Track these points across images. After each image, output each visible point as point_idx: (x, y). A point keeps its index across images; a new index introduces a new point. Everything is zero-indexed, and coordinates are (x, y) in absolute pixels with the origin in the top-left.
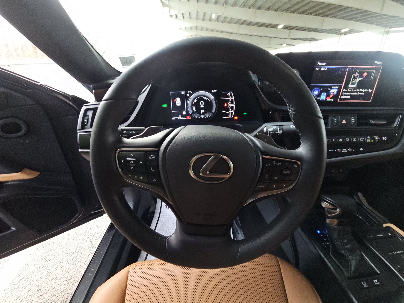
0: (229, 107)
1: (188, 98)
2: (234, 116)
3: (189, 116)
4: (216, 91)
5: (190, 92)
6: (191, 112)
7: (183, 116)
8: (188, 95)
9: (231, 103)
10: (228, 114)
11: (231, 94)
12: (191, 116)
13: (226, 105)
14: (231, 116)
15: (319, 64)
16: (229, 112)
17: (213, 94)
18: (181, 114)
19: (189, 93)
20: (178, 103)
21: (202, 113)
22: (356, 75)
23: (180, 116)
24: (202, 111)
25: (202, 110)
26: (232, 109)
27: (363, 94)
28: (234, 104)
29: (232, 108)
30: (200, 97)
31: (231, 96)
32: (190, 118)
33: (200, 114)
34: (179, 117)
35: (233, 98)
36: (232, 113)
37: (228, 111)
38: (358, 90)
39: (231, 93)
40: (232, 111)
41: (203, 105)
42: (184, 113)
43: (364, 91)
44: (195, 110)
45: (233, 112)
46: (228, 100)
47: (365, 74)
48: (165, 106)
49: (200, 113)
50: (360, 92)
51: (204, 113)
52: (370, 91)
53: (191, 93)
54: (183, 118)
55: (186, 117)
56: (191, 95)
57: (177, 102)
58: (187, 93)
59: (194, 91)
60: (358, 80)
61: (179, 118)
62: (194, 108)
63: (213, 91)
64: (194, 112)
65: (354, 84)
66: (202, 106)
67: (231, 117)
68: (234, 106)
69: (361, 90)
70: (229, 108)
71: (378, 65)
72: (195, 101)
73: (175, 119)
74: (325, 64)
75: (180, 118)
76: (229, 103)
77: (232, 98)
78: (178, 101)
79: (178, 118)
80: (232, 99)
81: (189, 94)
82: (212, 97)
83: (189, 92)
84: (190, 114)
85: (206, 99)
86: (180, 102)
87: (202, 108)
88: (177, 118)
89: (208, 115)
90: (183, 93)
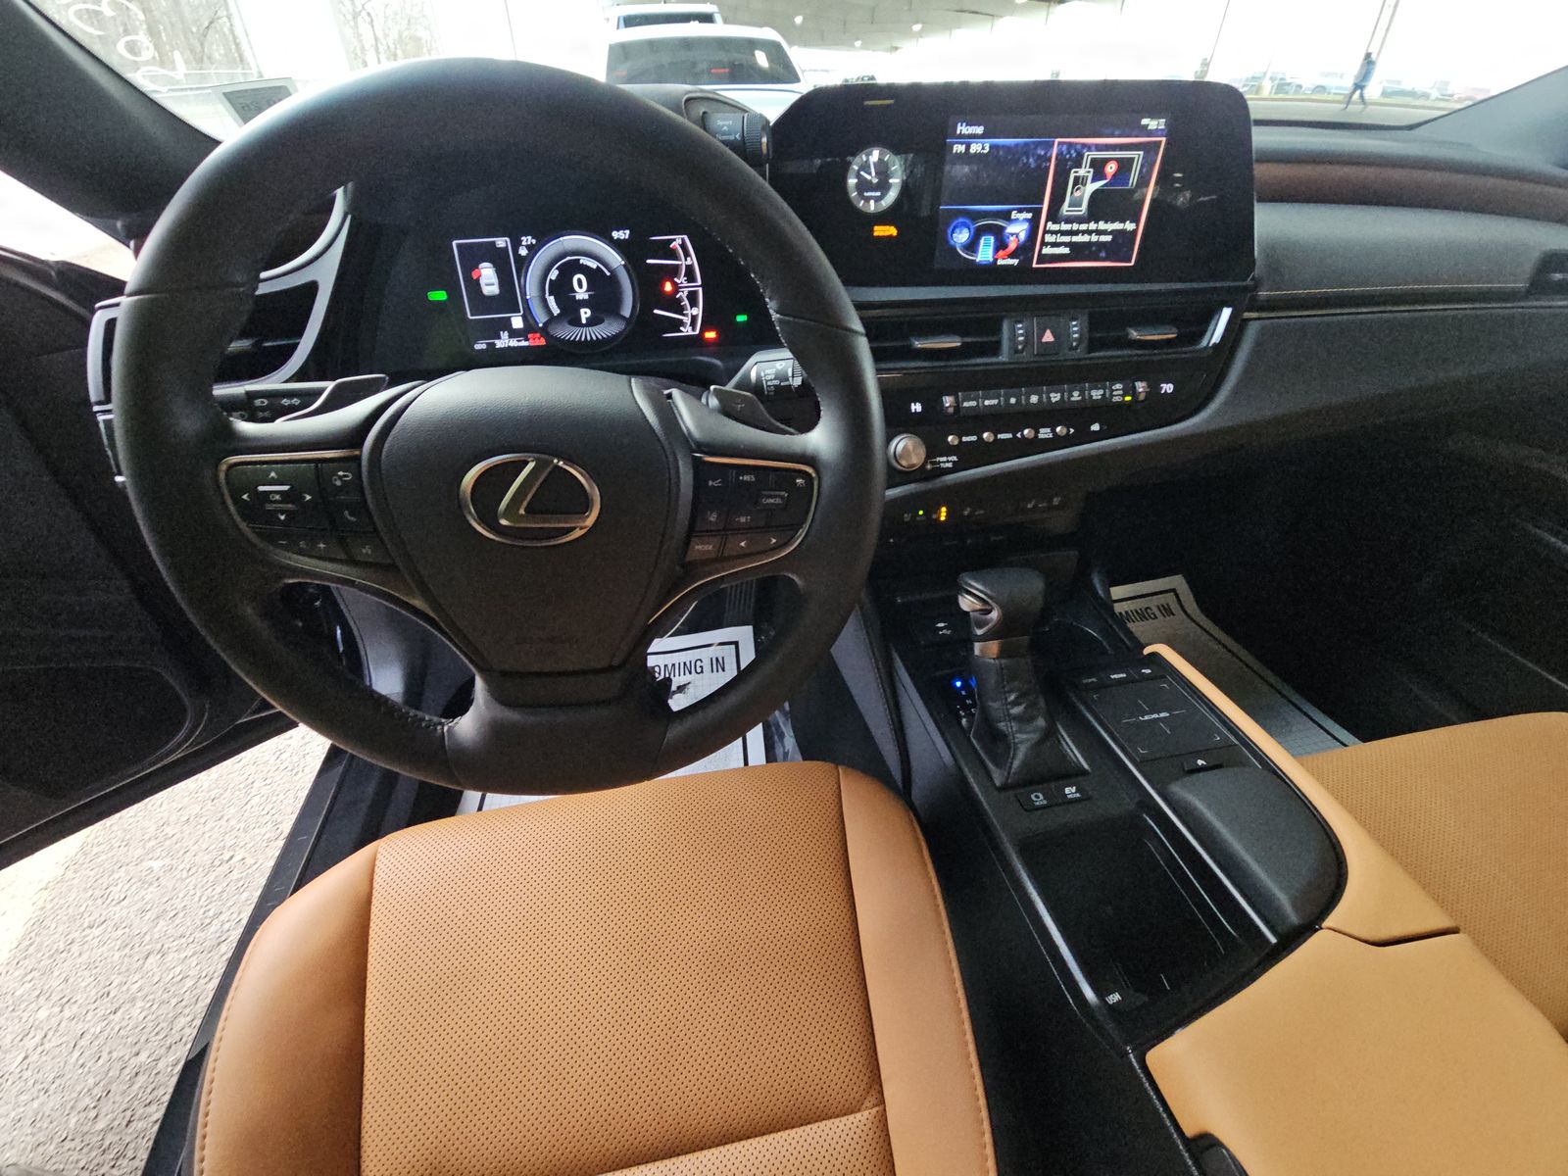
0: (683, 294)
1: (523, 264)
2: (703, 330)
3: (538, 335)
4: (628, 232)
5: (529, 238)
6: (541, 319)
7: (514, 334)
8: (523, 252)
9: (689, 281)
10: (681, 323)
11: (683, 246)
12: (544, 331)
13: (668, 287)
14: (694, 330)
15: (963, 129)
16: (684, 315)
17: (618, 245)
18: (506, 325)
19: (523, 243)
20: (487, 285)
21: (584, 321)
22: (1082, 172)
23: (505, 335)
24: (585, 314)
25: (582, 311)
26: (693, 303)
27: (1108, 238)
28: (700, 283)
29: (692, 298)
30: (568, 258)
31: (687, 254)
32: (542, 342)
33: (580, 324)
34: (499, 338)
35: (693, 260)
36: (694, 318)
37: (680, 310)
38: (1092, 226)
39: (683, 240)
40: (695, 311)
41: (587, 291)
42: (517, 322)
43: (1110, 227)
44: (556, 311)
45: (697, 315)
46: (675, 270)
47: (1111, 169)
48: (439, 296)
49: (576, 321)
50: (1099, 232)
51: (591, 322)
52: (1130, 226)
53: (534, 241)
54: (514, 343)
55: (527, 339)
56: (533, 250)
57: (483, 282)
58: (516, 244)
59: (543, 237)
60: (1091, 187)
61: (499, 344)
62: (551, 300)
63: (615, 235)
64: (552, 319)
65: (1076, 203)
66: (582, 294)
67: (691, 333)
68: (700, 289)
69: (1102, 225)
70: (680, 300)
71: (1150, 133)
72: (554, 274)
73: (484, 346)
74: (979, 130)
75: (504, 341)
76: (681, 280)
77: (689, 259)
78: (488, 277)
79: (497, 341)
80: (689, 262)
81: (528, 247)
82: (616, 259)
83: (527, 240)
84: (541, 325)
85: (593, 264)
86: (495, 280)
87: (583, 303)
88: (494, 344)
89: (608, 329)
90: (501, 242)
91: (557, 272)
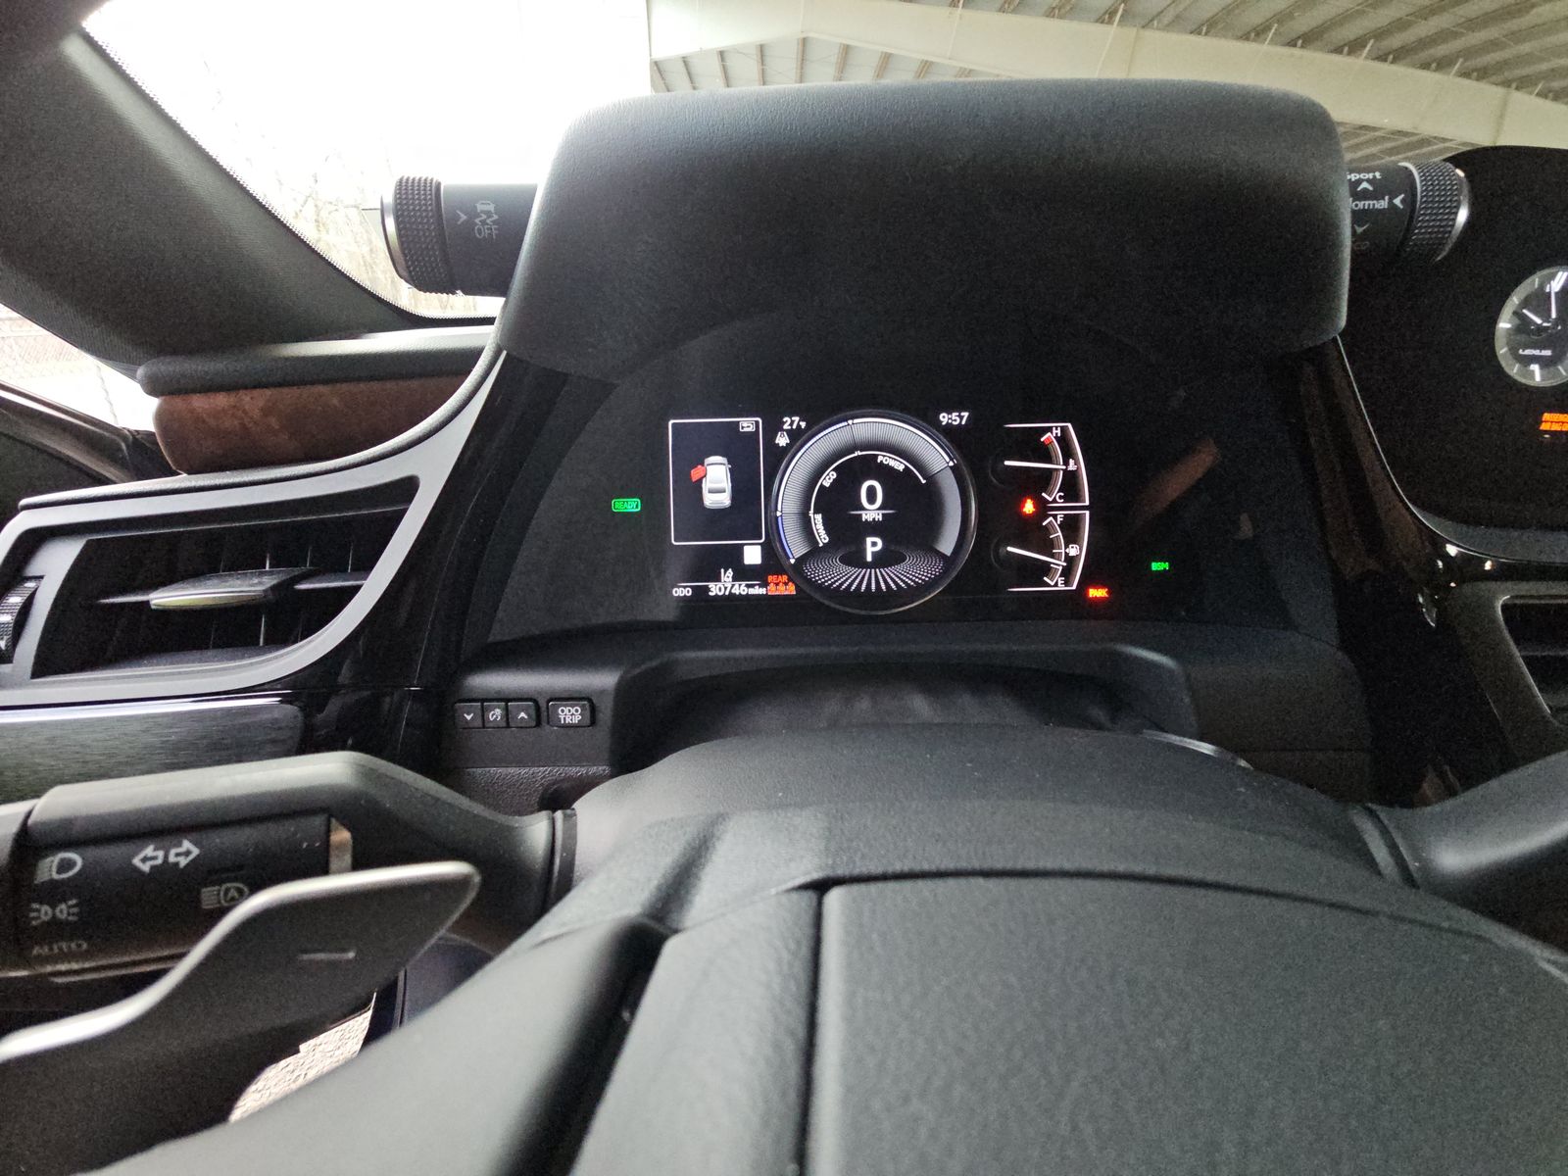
0: (1054, 522)
1: (778, 459)
2: (1087, 581)
3: (785, 578)
4: (966, 414)
5: (796, 419)
6: (796, 548)
7: (743, 573)
8: (782, 440)
9: (1066, 499)
10: (1046, 569)
11: (1064, 440)
12: (797, 572)
13: (1029, 507)
14: (1067, 583)
16: (1052, 556)
17: (951, 437)
18: (733, 558)
19: (786, 427)
20: (711, 491)
21: (869, 558)
23: (727, 576)
24: (873, 545)
25: (869, 540)
26: (1072, 536)
28: (1087, 503)
29: (1071, 528)
30: (858, 453)
31: (1068, 454)
32: (791, 590)
33: (865, 565)
34: (718, 579)
35: (1079, 464)
36: (1071, 561)
37: (1048, 547)
39: (1063, 429)
40: (1073, 551)
41: (879, 509)
42: (753, 555)
44: (822, 537)
45: (1078, 557)
46: (1044, 479)
48: (630, 505)
49: (855, 559)
51: (882, 560)
53: (803, 425)
54: (740, 589)
55: (765, 584)
56: (798, 438)
57: (706, 486)
58: (773, 428)
59: (820, 416)
61: (715, 589)
62: (817, 521)
63: (944, 418)
64: (815, 552)
66: (872, 513)
67: (1061, 587)
68: (1087, 513)
70: (1047, 530)
72: (828, 479)
73: (688, 592)
75: (725, 585)
76: (1054, 495)
77: (1071, 461)
78: (716, 481)
79: (711, 585)
80: (1072, 467)
81: (790, 433)
82: (937, 458)
83: (792, 422)
84: (792, 561)
85: (899, 465)
86: (727, 485)
87: (874, 528)
88: (707, 589)
89: (911, 572)
90: (747, 424)
91: (834, 475)
